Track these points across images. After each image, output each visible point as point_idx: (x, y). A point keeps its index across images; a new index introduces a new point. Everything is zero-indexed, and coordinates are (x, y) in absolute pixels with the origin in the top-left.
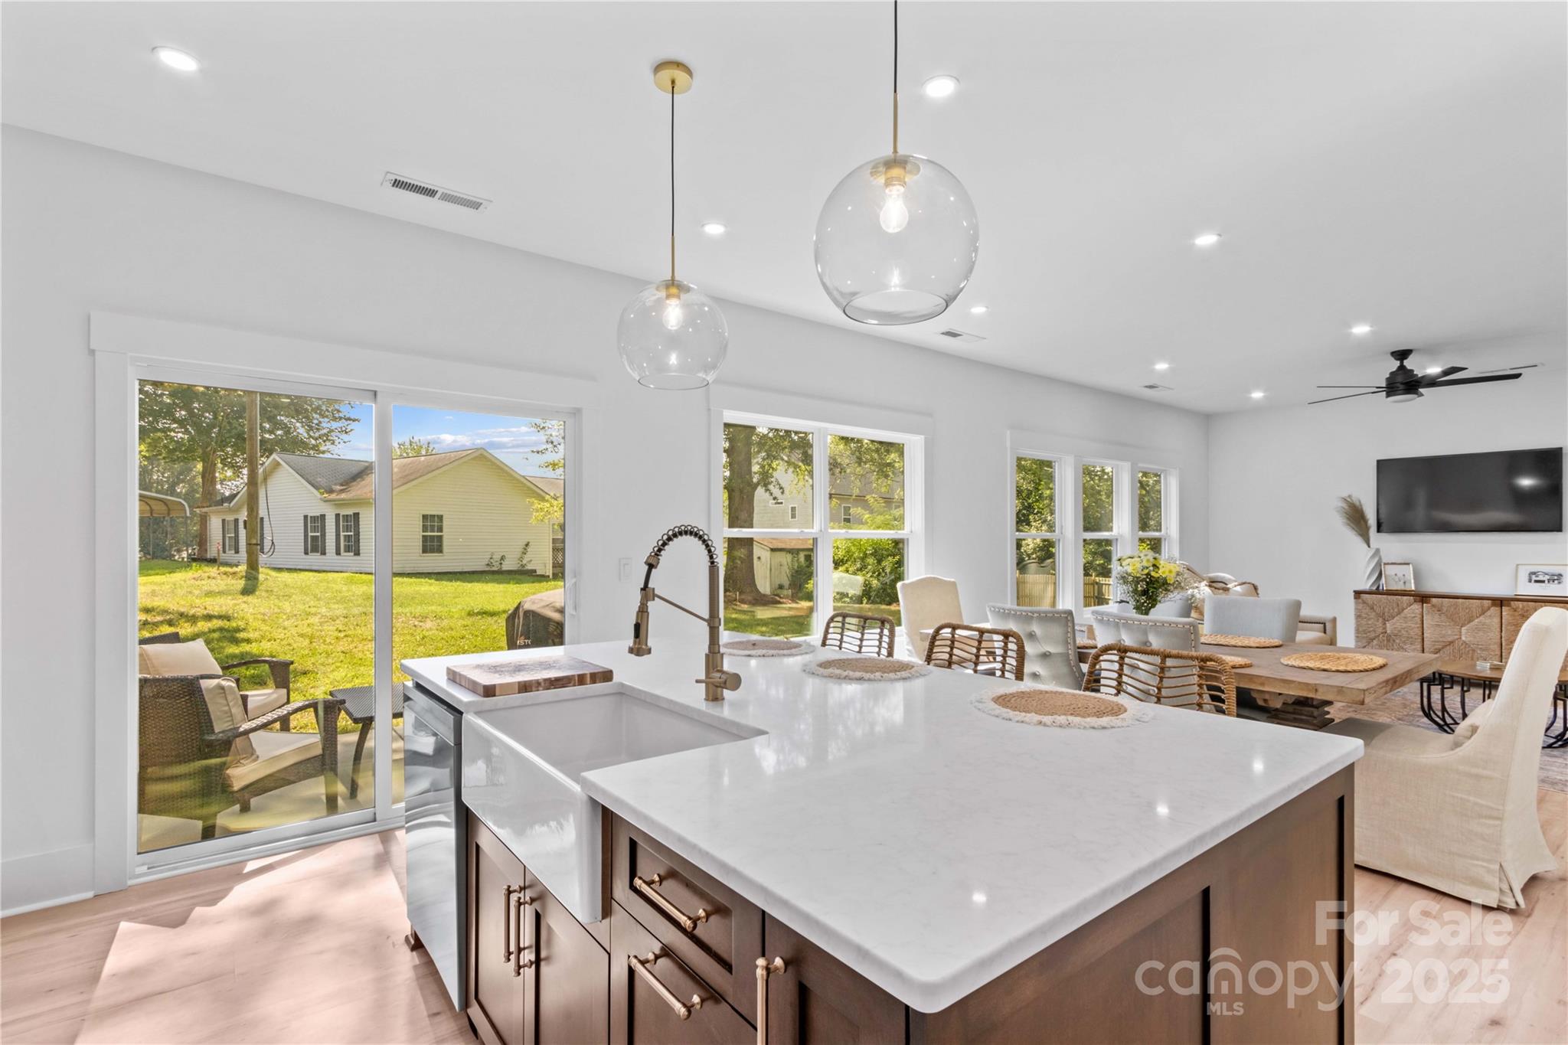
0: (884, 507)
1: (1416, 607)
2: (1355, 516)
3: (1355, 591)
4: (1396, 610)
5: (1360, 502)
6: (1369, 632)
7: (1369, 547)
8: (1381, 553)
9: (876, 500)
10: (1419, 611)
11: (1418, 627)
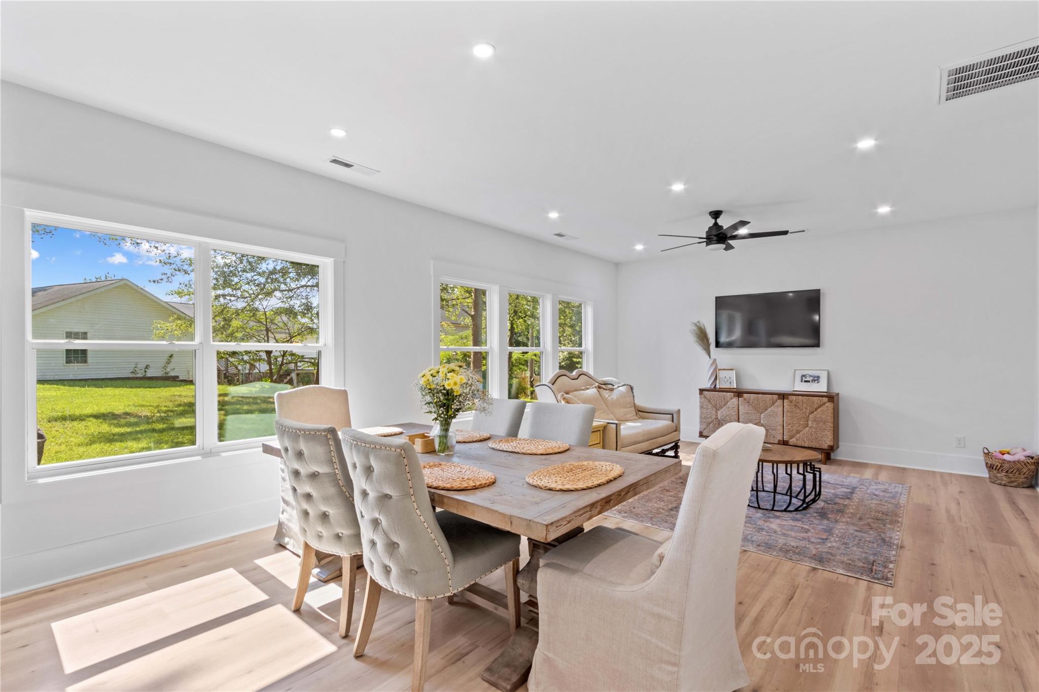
0: (454, 330)
1: (735, 400)
2: (702, 336)
3: (699, 389)
4: (723, 402)
5: (704, 326)
6: (708, 418)
7: (710, 358)
8: (717, 362)
9: (449, 325)
10: (736, 403)
11: (736, 414)
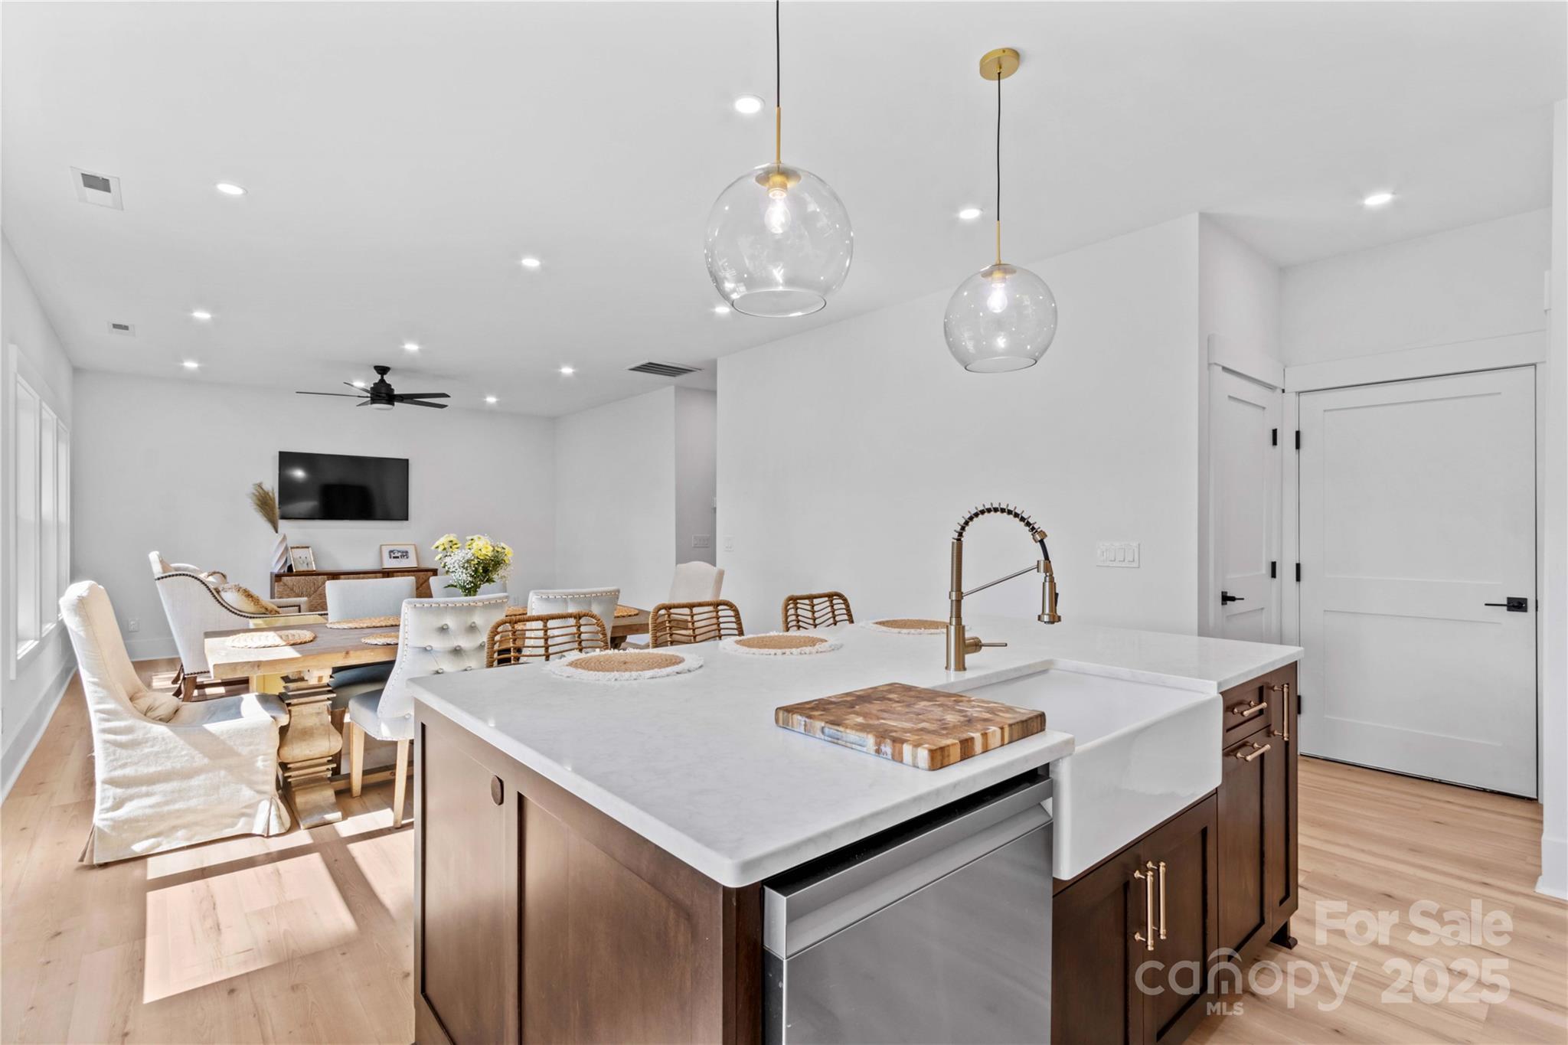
2: (263, 503)
3: (270, 575)
4: (313, 589)
7: (277, 532)
8: (287, 538)
